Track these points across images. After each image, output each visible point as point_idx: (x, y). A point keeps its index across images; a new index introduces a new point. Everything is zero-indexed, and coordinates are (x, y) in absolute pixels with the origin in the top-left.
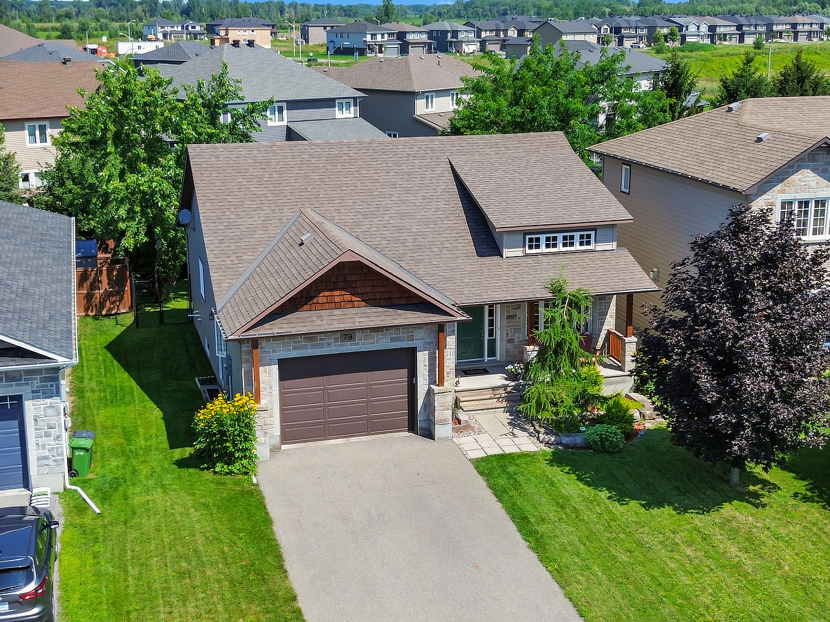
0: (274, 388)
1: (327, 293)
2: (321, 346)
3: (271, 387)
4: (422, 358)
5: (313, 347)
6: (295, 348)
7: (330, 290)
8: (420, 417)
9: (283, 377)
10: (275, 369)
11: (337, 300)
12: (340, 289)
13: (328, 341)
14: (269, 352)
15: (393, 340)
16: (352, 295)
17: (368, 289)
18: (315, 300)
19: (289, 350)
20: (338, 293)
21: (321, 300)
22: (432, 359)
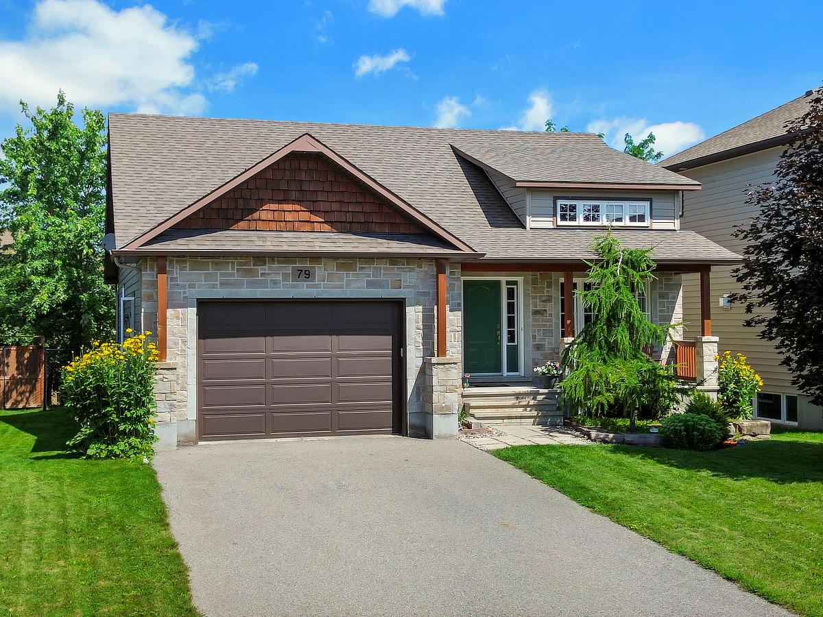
0: (189, 344)
1: (274, 206)
2: (263, 284)
3: (184, 342)
4: (414, 316)
5: (252, 284)
6: (223, 284)
7: (279, 202)
8: (411, 408)
9: (204, 332)
10: (192, 312)
11: (289, 217)
12: (293, 202)
13: (273, 277)
14: (184, 287)
15: (370, 284)
16: (311, 212)
17: (335, 206)
18: (256, 215)
19: (214, 286)
20: (289, 207)
21: (264, 215)
22: (427, 319)
